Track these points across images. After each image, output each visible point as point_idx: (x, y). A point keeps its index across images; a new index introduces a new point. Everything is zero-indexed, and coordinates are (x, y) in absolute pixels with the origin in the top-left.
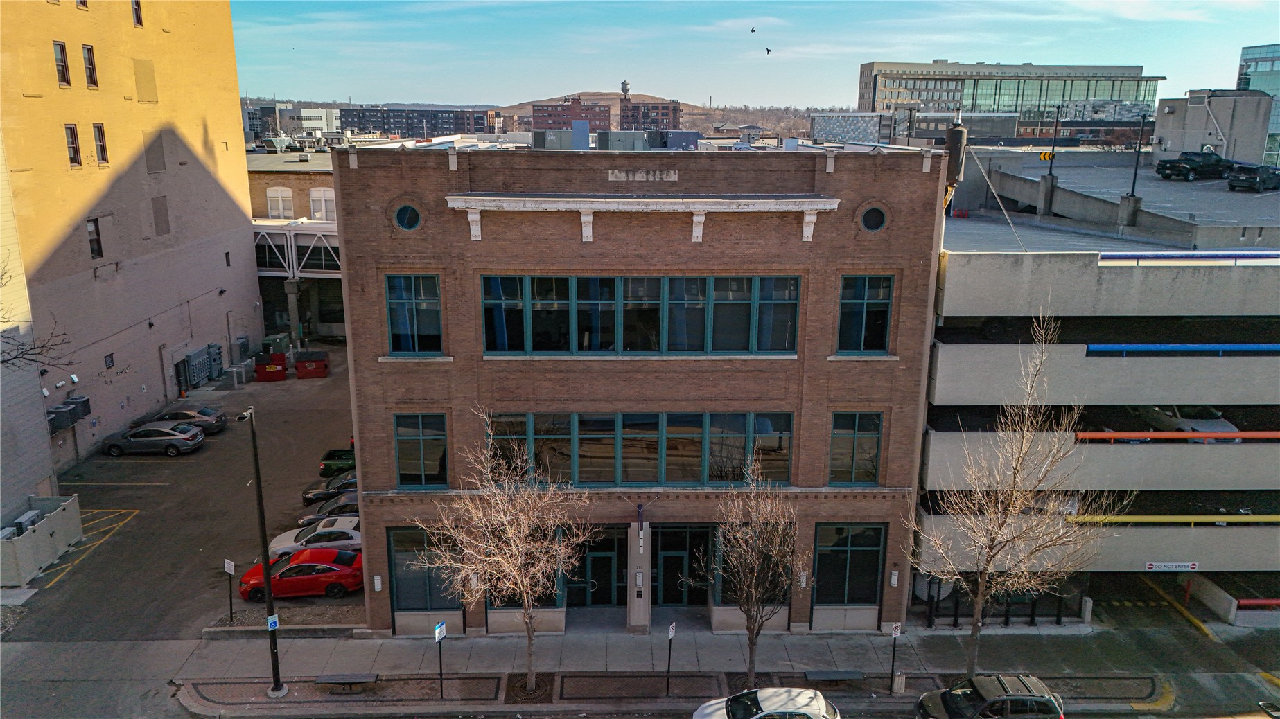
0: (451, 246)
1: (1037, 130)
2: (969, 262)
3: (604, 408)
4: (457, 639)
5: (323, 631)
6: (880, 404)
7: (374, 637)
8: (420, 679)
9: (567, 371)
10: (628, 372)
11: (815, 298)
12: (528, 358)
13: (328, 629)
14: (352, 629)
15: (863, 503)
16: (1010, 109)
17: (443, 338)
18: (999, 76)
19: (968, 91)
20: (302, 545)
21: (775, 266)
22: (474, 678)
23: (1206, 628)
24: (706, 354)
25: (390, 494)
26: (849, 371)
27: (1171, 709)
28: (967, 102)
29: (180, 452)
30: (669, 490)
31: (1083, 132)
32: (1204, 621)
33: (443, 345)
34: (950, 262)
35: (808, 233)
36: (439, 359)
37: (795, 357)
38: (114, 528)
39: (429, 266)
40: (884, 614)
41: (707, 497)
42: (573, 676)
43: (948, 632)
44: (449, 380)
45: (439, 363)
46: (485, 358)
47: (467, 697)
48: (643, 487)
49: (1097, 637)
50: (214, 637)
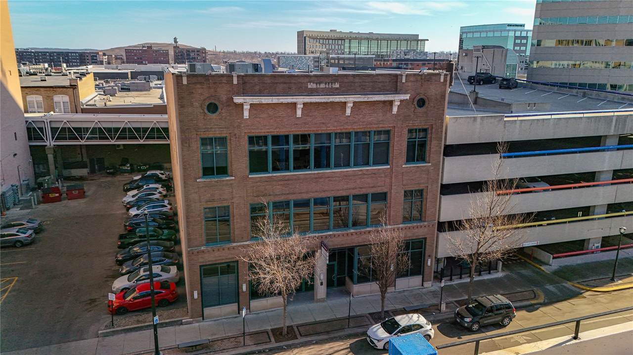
0: (234, 121)
1: (382, 63)
2: (457, 120)
3: (305, 196)
4: (236, 317)
5: (166, 323)
6: (423, 185)
7: (194, 322)
8: (229, 338)
9: (288, 180)
10: (316, 178)
11: (398, 139)
12: (270, 175)
13: (169, 322)
14: (182, 320)
15: (416, 230)
16: (365, 53)
17: (229, 168)
18: (360, 38)
19: (347, 45)
20: (134, 282)
21: (381, 126)
22: (255, 334)
23: (543, 268)
24: (351, 167)
25: (203, 248)
26: (411, 171)
27: (544, 302)
28: (347, 50)
29: (24, 244)
30: (335, 233)
31: (402, 64)
32: (541, 265)
33: (229, 171)
34: (449, 121)
35: (395, 110)
36: (228, 178)
37: (389, 167)
38: (8, 288)
39: (223, 132)
40: (425, 279)
41: (352, 234)
42: (302, 325)
43: (449, 283)
44: (232, 188)
45: (227, 180)
46: (250, 176)
47: (256, 343)
48: (323, 233)
49: (505, 277)
50: (106, 335)
